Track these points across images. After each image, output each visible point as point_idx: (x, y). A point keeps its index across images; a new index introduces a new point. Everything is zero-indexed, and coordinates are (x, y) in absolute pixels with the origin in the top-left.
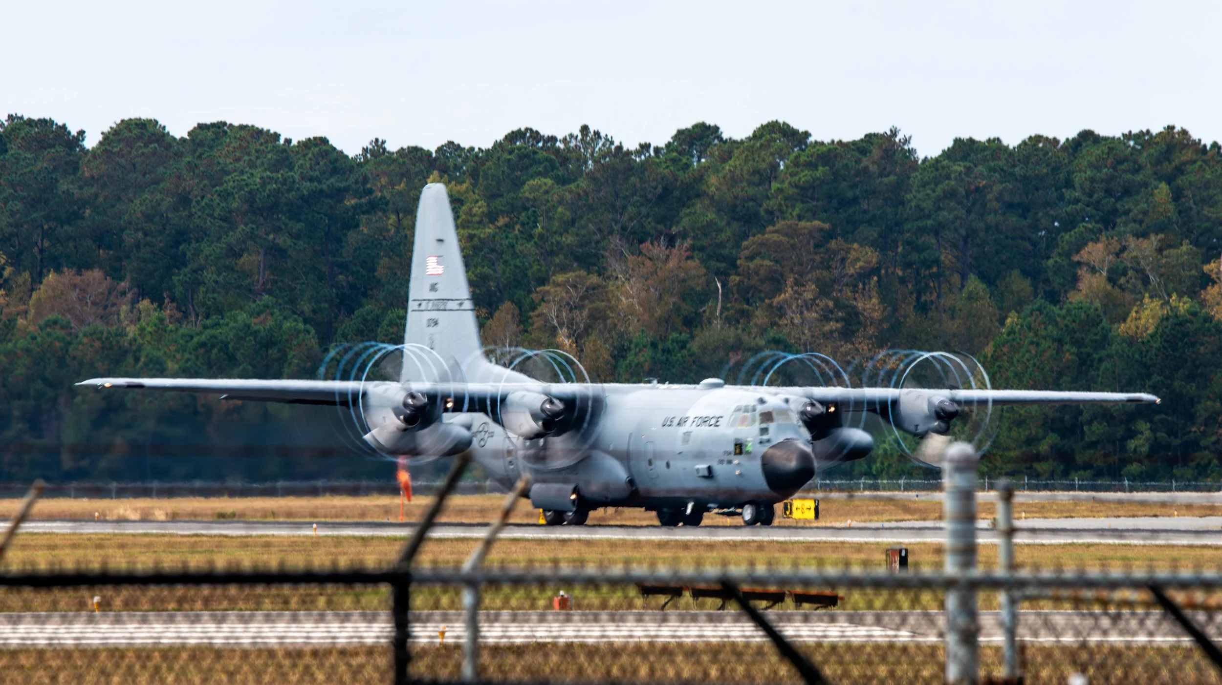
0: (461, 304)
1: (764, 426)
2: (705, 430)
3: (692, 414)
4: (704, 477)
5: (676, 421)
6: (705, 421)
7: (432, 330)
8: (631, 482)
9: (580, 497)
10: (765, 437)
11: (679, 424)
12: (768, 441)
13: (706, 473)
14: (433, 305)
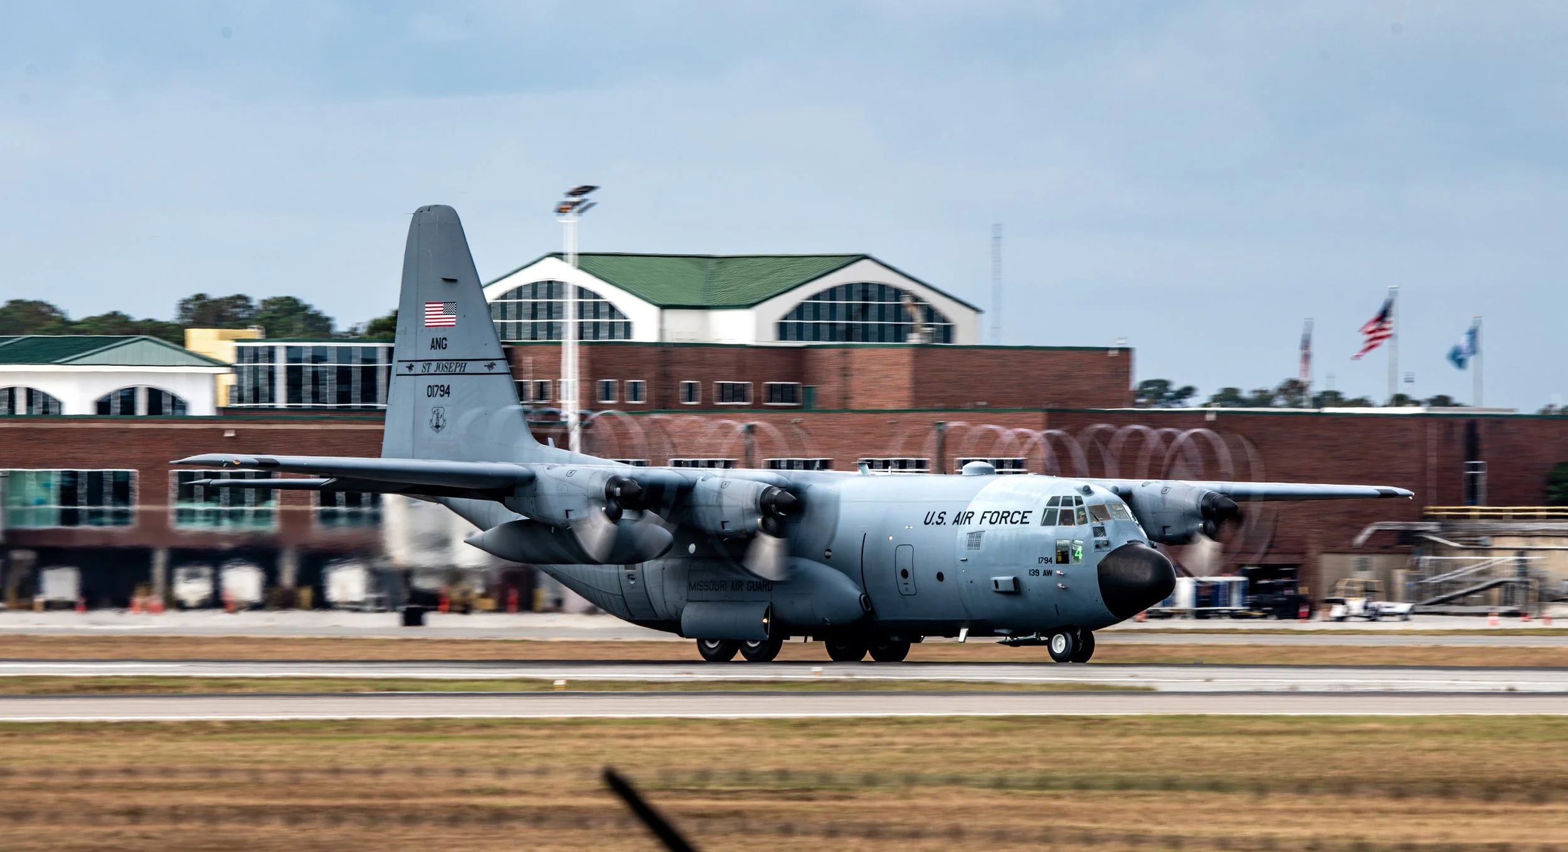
0: (491, 366)
1: (1097, 524)
2: (1004, 529)
3: (977, 507)
4: (1006, 593)
5: (949, 518)
6: (1005, 516)
7: (437, 400)
8: (867, 600)
9: (775, 621)
10: (1102, 539)
11: (956, 521)
12: (1107, 544)
13: (1011, 588)
14: (438, 367)
